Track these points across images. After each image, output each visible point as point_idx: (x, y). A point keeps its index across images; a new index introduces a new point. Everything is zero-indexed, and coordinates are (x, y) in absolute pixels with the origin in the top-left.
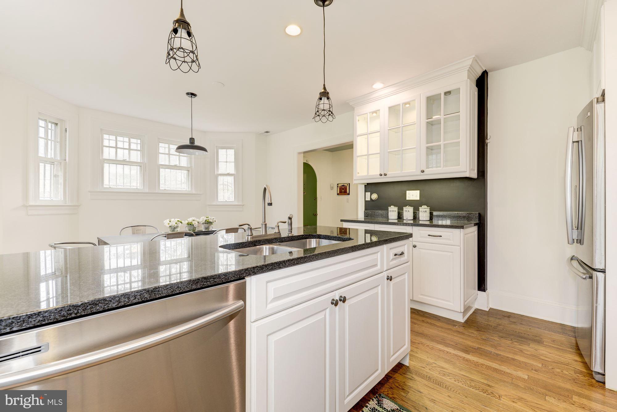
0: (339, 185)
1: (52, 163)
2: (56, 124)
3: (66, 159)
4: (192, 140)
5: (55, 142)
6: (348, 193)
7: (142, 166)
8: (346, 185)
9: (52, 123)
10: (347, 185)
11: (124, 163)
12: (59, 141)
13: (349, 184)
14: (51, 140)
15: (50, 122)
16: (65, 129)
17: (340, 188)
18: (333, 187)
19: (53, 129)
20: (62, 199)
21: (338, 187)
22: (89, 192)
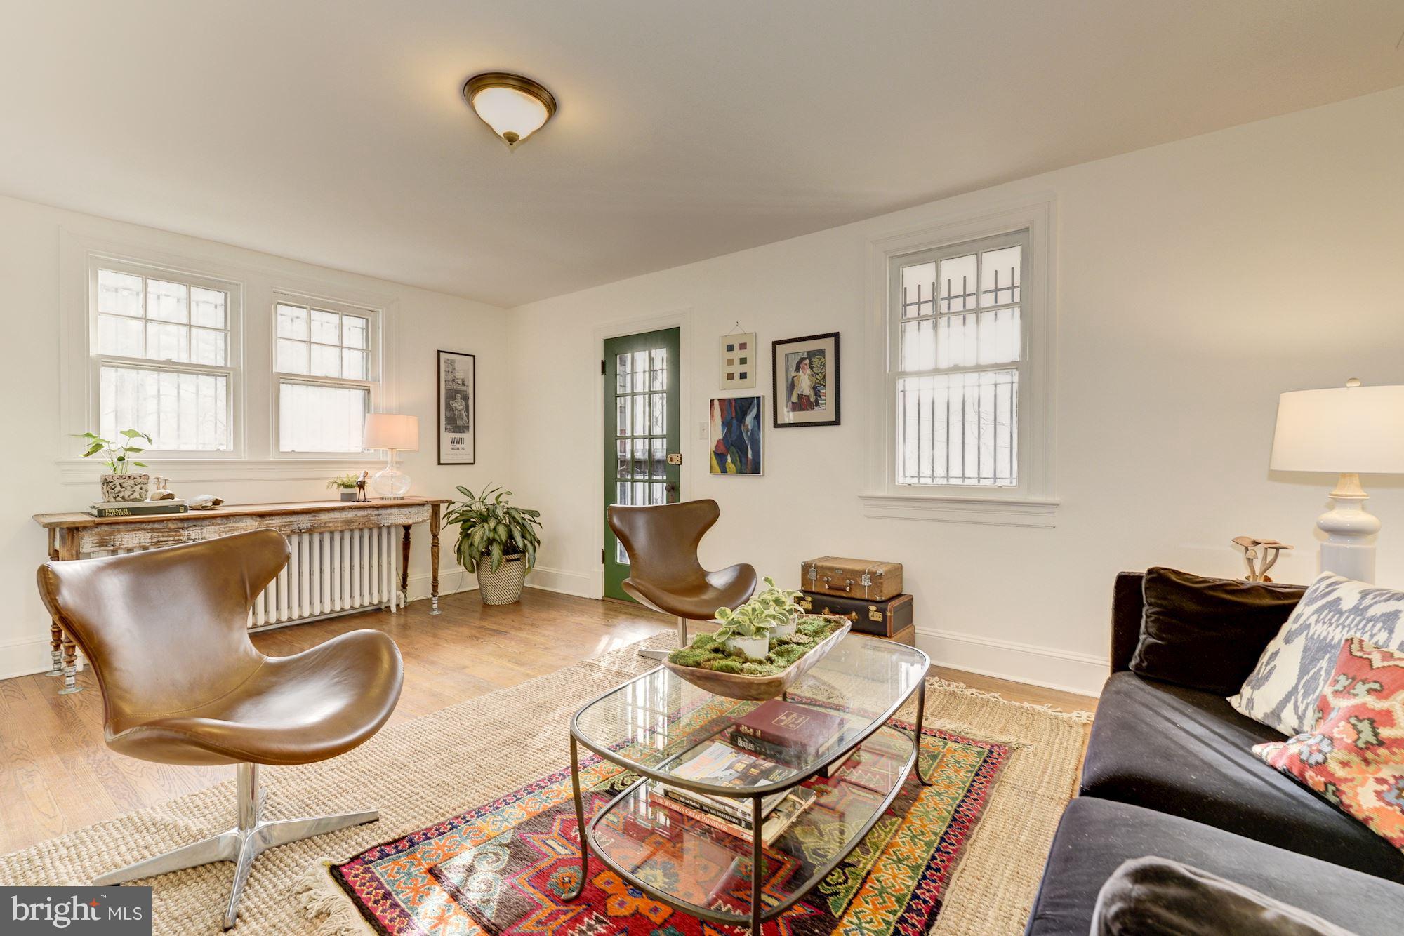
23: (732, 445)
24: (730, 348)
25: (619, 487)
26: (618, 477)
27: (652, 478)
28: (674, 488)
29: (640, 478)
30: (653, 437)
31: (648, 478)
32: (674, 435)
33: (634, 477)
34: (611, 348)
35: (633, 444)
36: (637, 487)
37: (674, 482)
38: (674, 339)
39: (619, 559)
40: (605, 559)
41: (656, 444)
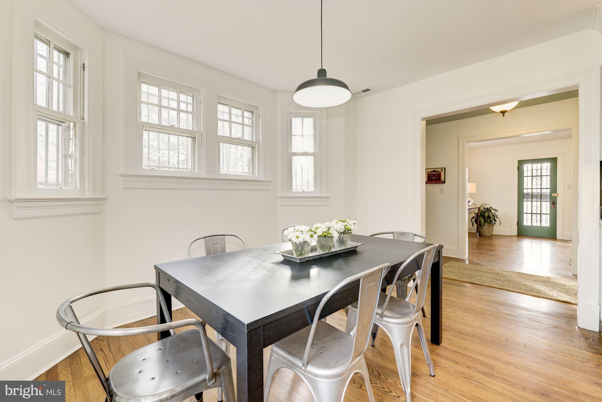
0: (429, 170)
1: (59, 123)
2: (67, 54)
3: (83, 116)
4: (322, 72)
5: (64, 85)
6: (444, 180)
7: (197, 138)
8: (439, 170)
9: (61, 51)
10: (442, 170)
11: (171, 130)
12: (72, 83)
13: (445, 168)
14: (58, 80)
15: (56, 48)
16: (82, 65)
17: (429, 174)
19: (61, 63)
20: (78, 187)
21: (426, 172)
22: (122, 175)
25: (525, 203)
26: (524, 200)
27: (542, 200)
28: (554, 204)
29: (536, 200)
30: (543, 188)
31: (540, 200)
32: (554, 188)
33: (533, 200)
34: (521, 163)
35: (532, 191)
36: (534, 203)
37: (554, 202)
38: (554, 161)
39: (525, 223)
40: (518, 224)
41: (544, 191)
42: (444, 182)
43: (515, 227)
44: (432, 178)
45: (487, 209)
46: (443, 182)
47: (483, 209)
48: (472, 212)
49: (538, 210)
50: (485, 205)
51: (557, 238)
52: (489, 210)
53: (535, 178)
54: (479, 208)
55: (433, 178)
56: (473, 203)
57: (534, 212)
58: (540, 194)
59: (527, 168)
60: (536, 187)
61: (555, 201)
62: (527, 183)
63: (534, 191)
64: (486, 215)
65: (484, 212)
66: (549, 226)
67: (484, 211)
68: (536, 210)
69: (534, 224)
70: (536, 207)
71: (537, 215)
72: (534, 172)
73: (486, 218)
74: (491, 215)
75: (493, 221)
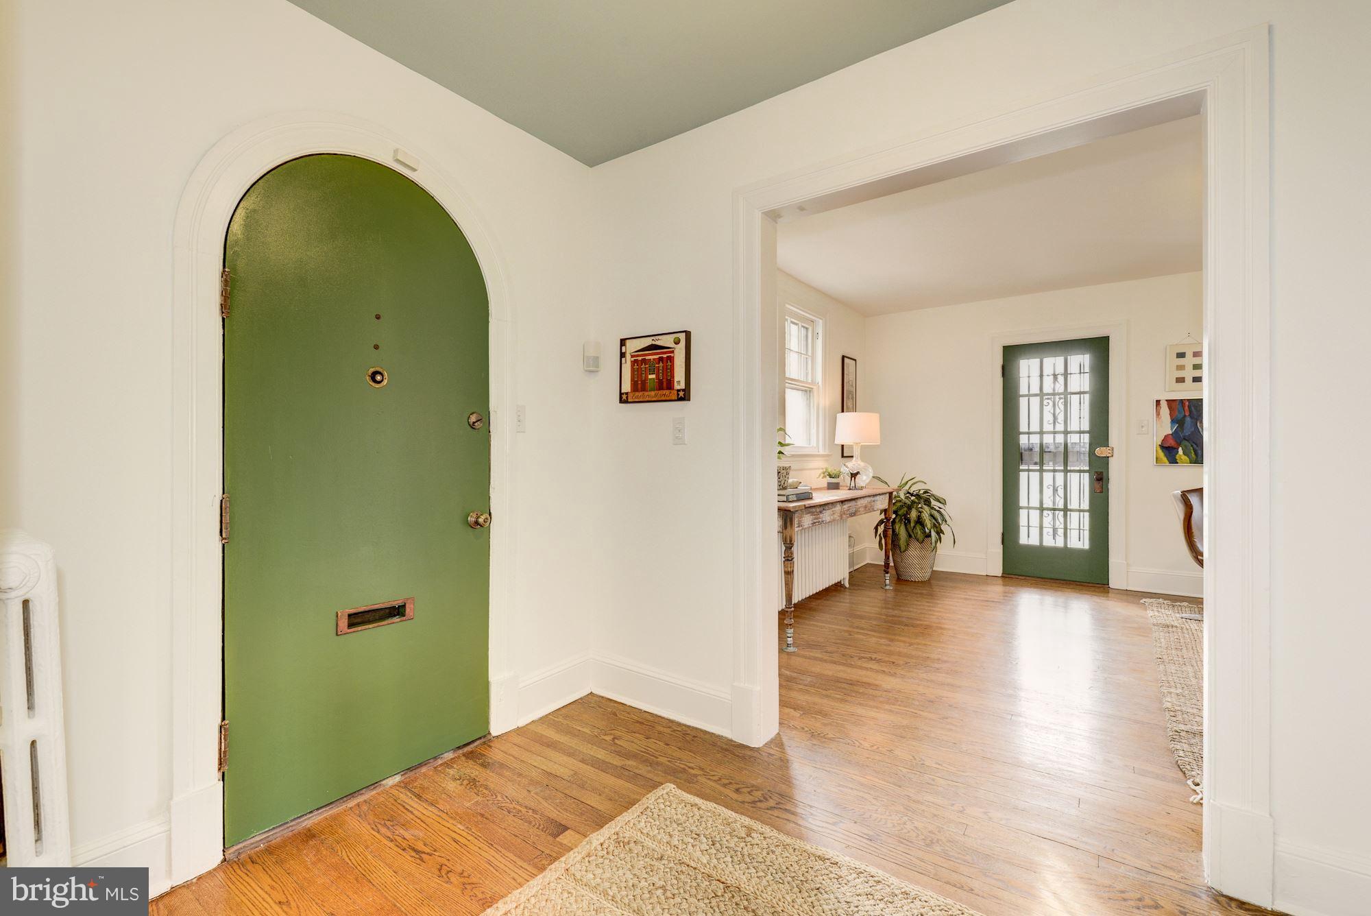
0: (632, 347)
6: (682, 386)
8: (667, 341)
10: (677, 342)
13: (688, 334)
17: (633, 363)
18: (596, 359)
21: (622, 355)
23: (1185, 439)
24: (1181, 355)
25: (1023, 476)
26: (1021, 468)
27: (1069, 468)
28: (1100, 478)
29: (1052, 468)
30: (1071, 432)
31: (1062, 468)
32: (1100, 431)
33: (1044, 468)
34: (1011, 354)
35: (1041, 439)
36: (1048, 477)
37: (1102, 473)
38: (1099, 347)
39: (1023, 540)
40: (1005, 541)
41: (1073, 438)
42: (684, 396)
43: (998, 550)
44: (647, 377)
45: (918, 496)
46: (681, 394)
47: (902, 496)
48: (861, 509)
49: (1057, 498)
50: (914, 483)
51: (1111, 585)
52: (924, 498)
53: (1049, 401)
54: (891, 494)
55: (650, 377)
56: (871, 475)
57: (1048, 503)
58: (1062, 449)
59: (1027, 368)
60: (1050, 428)
61: (1103, 471)
62: (1029, 415)
63: (1048, 439)
64: (914, 514)
65: (910, 508)
66: (1087, 546)
67: (907, 501)
68: (1052, 498)
69: (1048, 542)
70: (1052, 488)
71: (1057, 512)
72: (1048, 381)
73: (912, 525)
74: (926, 516)
75: (933, 534)
